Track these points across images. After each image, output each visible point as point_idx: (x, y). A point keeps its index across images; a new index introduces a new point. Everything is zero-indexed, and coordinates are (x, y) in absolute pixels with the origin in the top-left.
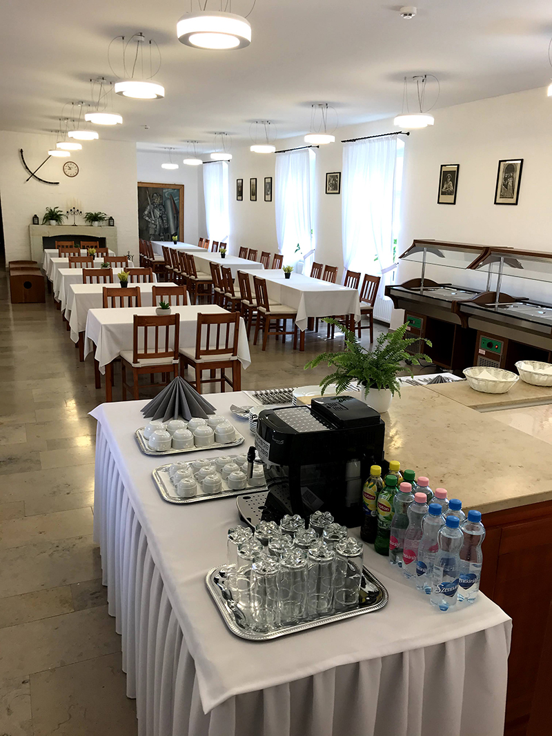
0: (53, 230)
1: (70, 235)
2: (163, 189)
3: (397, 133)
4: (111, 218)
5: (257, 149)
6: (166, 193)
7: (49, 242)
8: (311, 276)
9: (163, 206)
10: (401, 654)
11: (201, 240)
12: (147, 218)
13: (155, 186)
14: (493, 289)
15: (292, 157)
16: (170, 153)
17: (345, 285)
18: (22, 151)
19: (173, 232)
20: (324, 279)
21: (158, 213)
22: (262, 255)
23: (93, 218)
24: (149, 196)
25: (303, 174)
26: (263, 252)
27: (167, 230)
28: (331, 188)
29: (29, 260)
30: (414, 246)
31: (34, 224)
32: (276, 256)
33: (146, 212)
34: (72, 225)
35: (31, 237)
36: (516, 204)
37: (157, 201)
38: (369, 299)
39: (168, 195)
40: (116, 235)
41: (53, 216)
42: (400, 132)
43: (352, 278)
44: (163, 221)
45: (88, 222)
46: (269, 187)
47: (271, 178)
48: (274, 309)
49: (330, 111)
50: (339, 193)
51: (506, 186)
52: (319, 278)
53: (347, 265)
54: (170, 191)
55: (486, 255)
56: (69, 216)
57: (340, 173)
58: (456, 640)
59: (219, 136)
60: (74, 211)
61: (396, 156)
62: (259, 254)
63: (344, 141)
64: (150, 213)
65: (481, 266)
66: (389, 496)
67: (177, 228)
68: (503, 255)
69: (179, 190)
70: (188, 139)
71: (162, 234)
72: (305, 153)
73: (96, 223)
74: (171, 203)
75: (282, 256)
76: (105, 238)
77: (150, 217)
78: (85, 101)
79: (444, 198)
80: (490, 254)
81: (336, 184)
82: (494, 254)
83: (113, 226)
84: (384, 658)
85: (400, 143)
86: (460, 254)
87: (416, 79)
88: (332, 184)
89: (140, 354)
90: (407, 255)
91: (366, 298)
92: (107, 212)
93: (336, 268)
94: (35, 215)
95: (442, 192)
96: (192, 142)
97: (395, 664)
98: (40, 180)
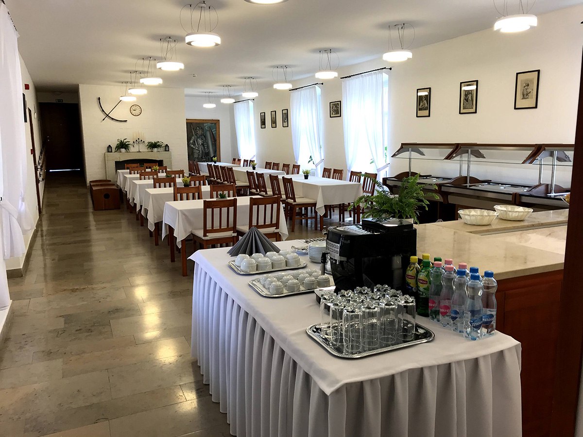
0: (123, 156)
1: (136, 160)
2: (203, 123)
3: (383, 69)
4: (167, 145)
5: (278, 86)
6: (206, 126)
7: (120, 165)
8: (323, 177)
9: (204, 136)
10: (450, 364)
11: (234, 160)
12: (192, 146)
13: (197, 122)
14: (464, 174)
15: (303, 92)
16: (209, 96)
17: (350, 181)
18: (99, 99)
19: (212, 156)
20: (333, 178)
21: (200, 142)
22: (283, 167)
23: (153, 146)
24: (194, 129)
25: (312, 106)
26: (284, 164)
27: (208, 154)
28: (334, 113)
29: (105, 179)
30: (402, 147)
31: (108, 152)
32: (294, 166)
33: (191, 141)
34: (138, 151)
35: (106, 162)
36: (476, 112)
37: (200, 132)
38: (370, 191)
39: (207, 127)
40: (171, 158)
41: (123, 145)
42: (385, 68)
43: (355, 176)
44: (204, 147)
45: (149, 149)
46: (286, 117)
47: (287, 110)
48: (299, 201)
49: (333, 55)
50: (340, 116)
51: (467, 100)
52: (329, 177)
53: (350, 168)
54: (209, 124)
55: (457, 149)
56: (135, 145)
57: (340, 101)
58: (485, 357)
59: (248, 80)
60: (139, 141)
61: (383, 86)
62: (281, 166)
63: (343, 78)
64: (194, 142)
65: (454, 157)
66: (426, 273)
67: (215, 152)
68: (469, 148)
69: (216, 123)
70: (224, 84)
71: (204, 157)
72: (313, 89)
73: (156, 149)
74: (210, 134)
75: (299, 166)
76: (162, 160)
77: (194, 145)
78: (152, 57)
79: (421, 113)
80: (461, 148)
81: (338, 110)
82: (463, 148)
83: (169, 151)
84: (439, 366)
85: (385, 76)
86: (436, 151)
87: (397, 27)
88: (335, 110)
89: (208, 230)
90: (397, 155)
91: (367, 190)
92: (163, 140)
93: (342, 170)
94: (110, 146)
95: (419, 109)
96: (226, 86)
97: (447, 369)
98: (113, 119)
